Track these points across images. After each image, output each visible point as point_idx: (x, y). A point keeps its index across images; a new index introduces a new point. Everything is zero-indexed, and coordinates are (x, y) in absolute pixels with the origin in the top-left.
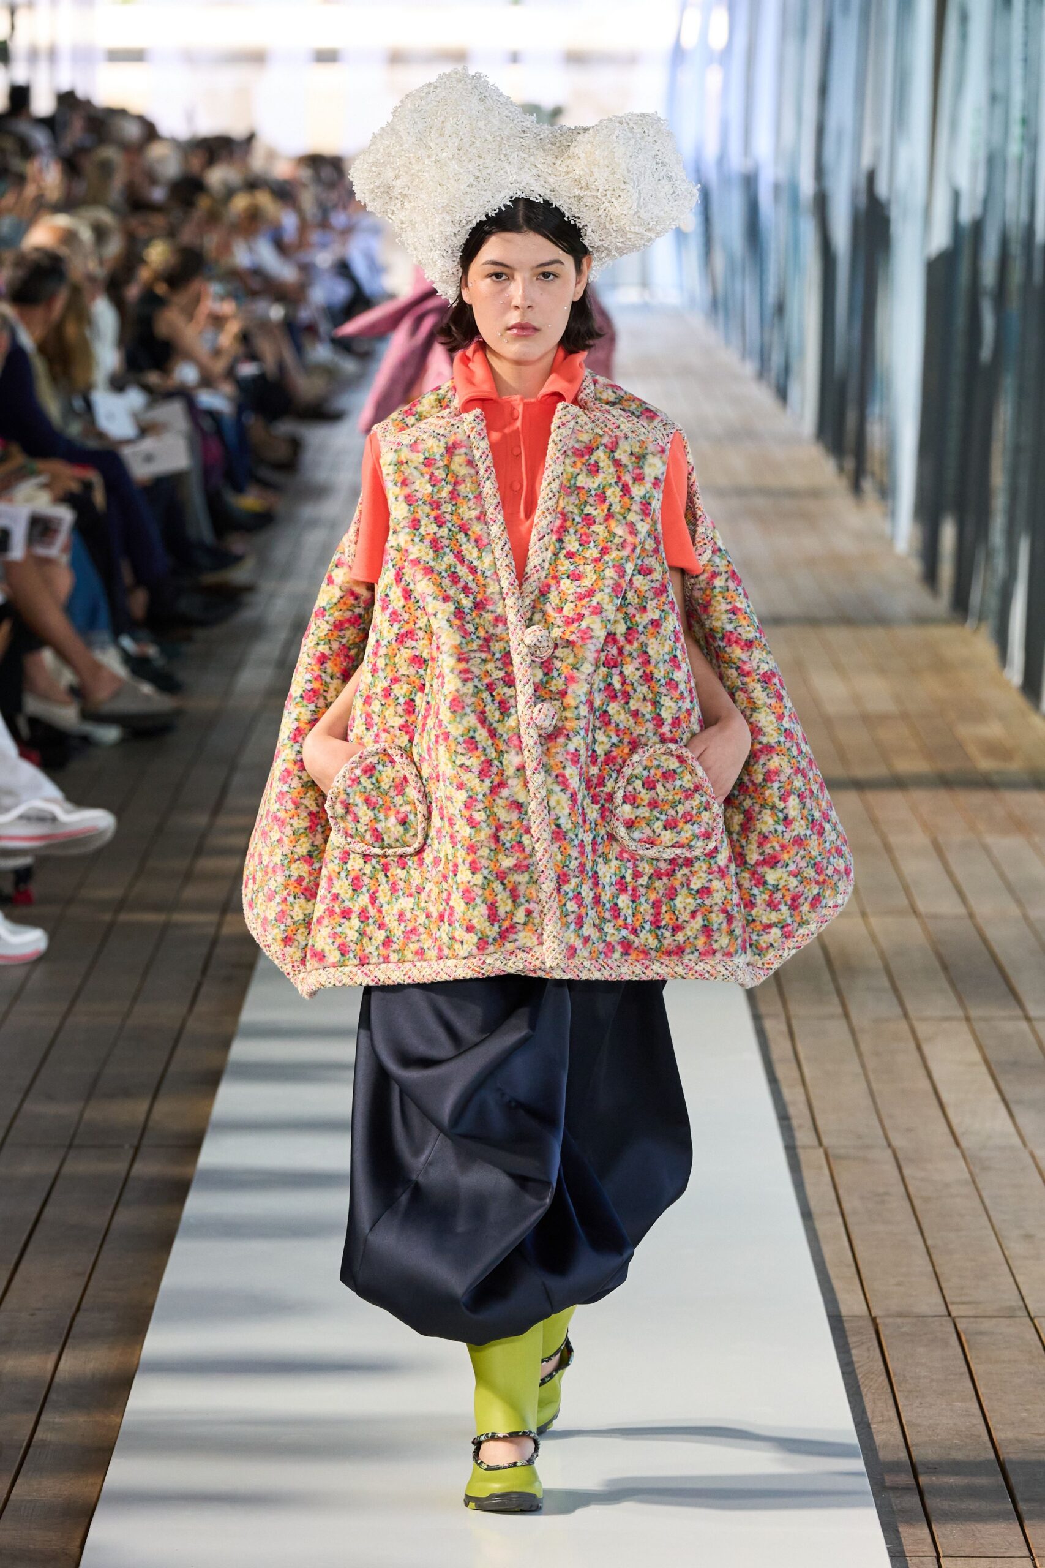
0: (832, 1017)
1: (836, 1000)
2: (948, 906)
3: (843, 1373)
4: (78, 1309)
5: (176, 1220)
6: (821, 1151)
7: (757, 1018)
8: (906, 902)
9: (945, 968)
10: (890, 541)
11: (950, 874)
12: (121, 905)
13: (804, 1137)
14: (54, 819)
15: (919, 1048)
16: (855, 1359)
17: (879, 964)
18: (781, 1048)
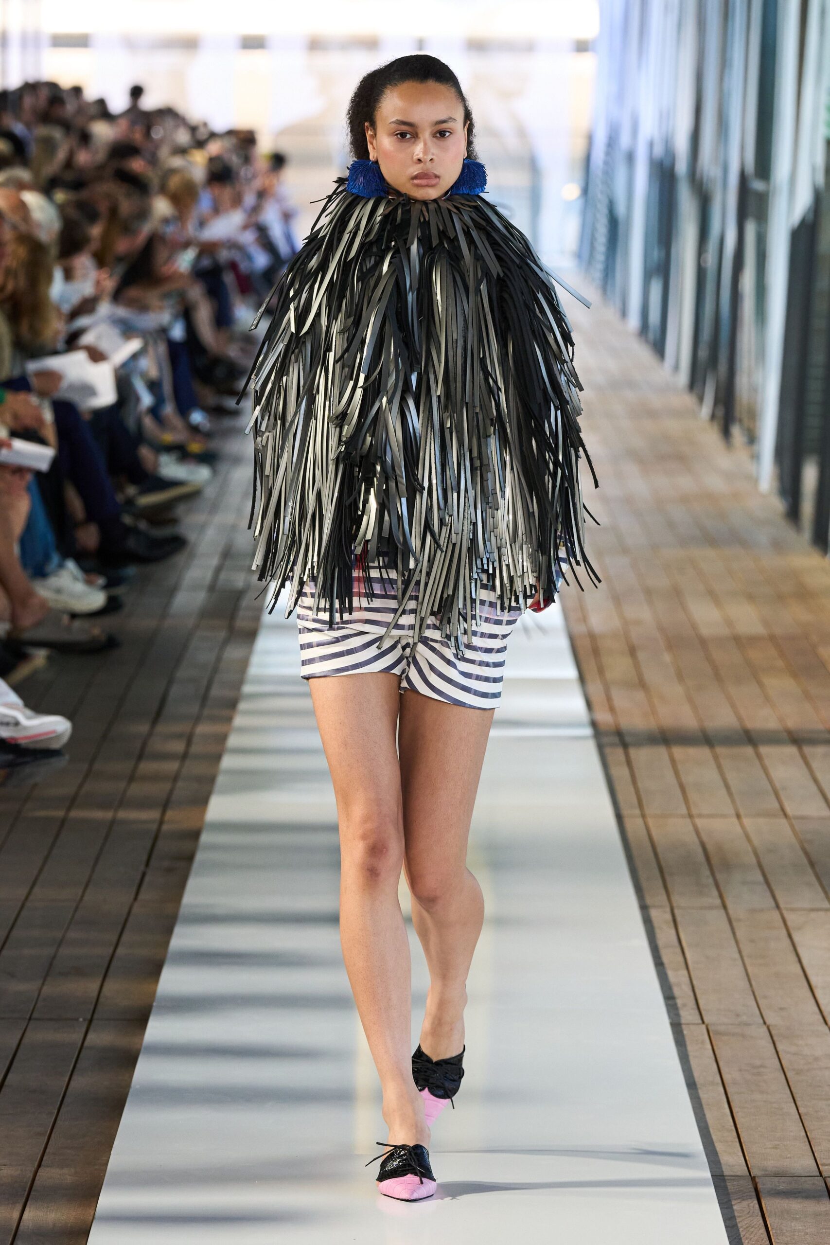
0: (711, 908)
1: (715, 893)
2: (814, 808)
3: (726, 1227)
4: (39, 1166)
5: (128, 1085)
6: (704, 1027)
7: (644, 908)
8: (776, 805)
9: (812, 864)
10: (755, 481)
11: (816, 781)
12: (72, 802)
13: (688, 1015)
14: (17, 724)
15: (790, 936)
16: (736, 1214)
17: (754, 860)
18: (666, 935)
